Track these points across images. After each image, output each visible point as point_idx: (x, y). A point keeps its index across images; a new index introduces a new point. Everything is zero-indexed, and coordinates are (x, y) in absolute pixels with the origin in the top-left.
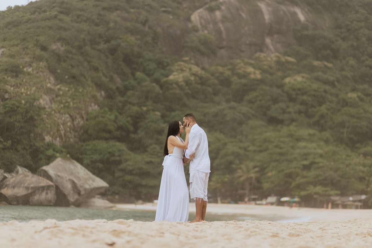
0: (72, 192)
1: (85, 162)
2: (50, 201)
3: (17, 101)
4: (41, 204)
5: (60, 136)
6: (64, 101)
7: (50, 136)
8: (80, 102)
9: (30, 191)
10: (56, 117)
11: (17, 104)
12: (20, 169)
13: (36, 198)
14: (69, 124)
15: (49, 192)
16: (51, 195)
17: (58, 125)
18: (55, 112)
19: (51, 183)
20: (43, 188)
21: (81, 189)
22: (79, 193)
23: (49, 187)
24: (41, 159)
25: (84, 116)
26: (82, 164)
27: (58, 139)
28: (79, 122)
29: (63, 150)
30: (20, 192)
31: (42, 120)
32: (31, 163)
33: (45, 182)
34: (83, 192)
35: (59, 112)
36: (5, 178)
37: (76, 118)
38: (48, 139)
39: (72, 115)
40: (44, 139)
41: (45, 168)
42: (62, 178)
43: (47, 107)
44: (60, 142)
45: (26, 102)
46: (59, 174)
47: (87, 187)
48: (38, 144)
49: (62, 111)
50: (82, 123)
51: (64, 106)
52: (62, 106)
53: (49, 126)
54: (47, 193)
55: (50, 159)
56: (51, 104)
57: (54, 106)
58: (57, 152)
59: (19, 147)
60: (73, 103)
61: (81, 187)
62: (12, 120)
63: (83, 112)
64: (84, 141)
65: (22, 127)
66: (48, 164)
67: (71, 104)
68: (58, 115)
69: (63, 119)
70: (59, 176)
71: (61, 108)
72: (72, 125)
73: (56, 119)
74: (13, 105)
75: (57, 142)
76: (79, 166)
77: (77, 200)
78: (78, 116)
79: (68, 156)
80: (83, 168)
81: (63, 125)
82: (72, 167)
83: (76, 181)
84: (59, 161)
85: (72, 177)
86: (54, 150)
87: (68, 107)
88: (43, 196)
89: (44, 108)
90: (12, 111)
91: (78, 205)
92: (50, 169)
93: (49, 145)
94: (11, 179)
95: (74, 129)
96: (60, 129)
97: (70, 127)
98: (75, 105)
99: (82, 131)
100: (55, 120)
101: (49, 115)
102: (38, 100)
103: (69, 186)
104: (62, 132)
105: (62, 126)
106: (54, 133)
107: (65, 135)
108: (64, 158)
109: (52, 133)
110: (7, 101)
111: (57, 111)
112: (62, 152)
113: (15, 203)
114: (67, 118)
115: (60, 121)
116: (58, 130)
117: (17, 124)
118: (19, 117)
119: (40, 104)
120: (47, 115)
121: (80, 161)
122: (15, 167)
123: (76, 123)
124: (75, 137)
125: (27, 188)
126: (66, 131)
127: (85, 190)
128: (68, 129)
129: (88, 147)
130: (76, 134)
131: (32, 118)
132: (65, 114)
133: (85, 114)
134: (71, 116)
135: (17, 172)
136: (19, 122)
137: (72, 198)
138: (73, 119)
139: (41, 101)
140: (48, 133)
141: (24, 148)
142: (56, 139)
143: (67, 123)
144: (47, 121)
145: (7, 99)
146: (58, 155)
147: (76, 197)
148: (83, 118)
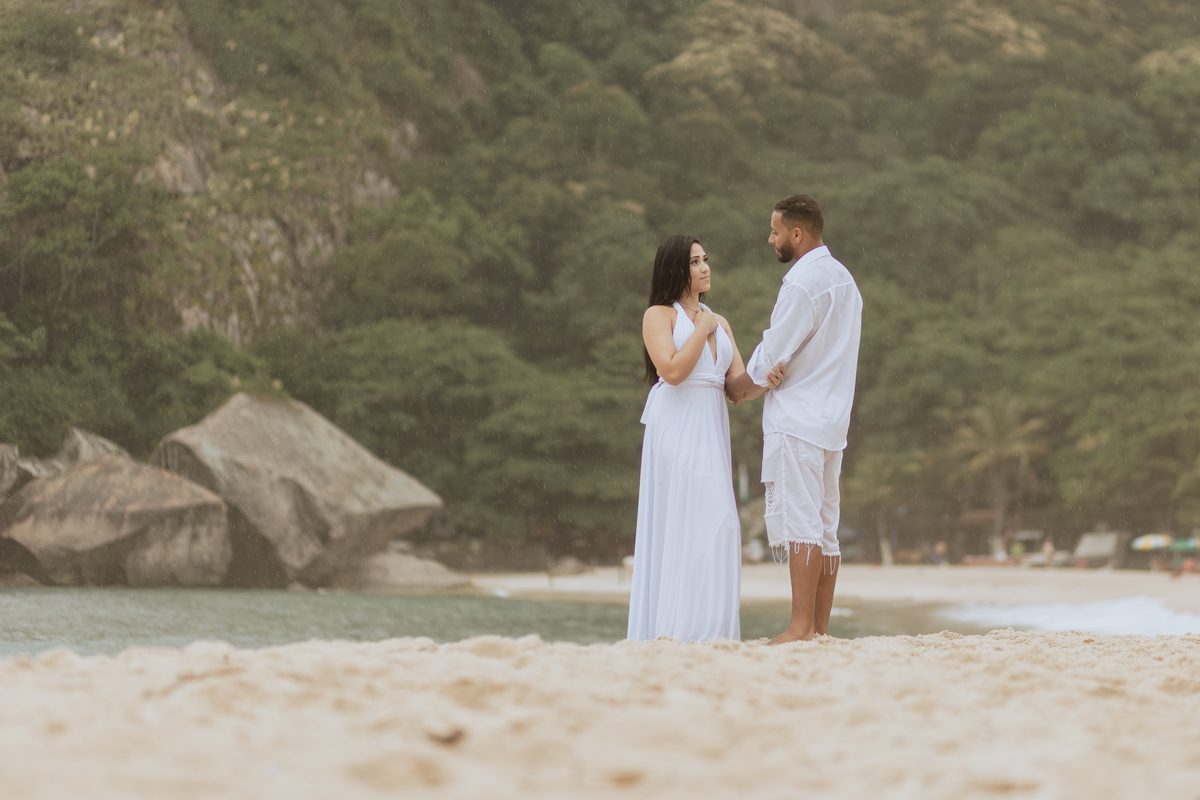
0: (294, 530)
1: (348, 407)
2: (207, 569)
3: (67, 169)
4: (169, 580)
5: (244, 306)
6: (254, 166)
7: (203, 306)
8: (318, 169)
9: (126, 530)
10: (224, 229)
11: (66, 180)
12: (86, 444)
13: (152, 555)
14: (277, 256)
15: (203, 530)
16: (210, 545)
17: (235, 262)
18: (220, 210)
19: (210, 497)
20: (179, 517)
21: (332, 518)
22: (323, 536)
23: (202, 511)
24: (167, 400)
25: (336, 222)
26: (332, 418)
27: (234, 319)
28: (317, 250)
29: (258, 362)
30: (88, 533)
31: (170, 243)
32: (130, 416)
33: (185, 493)
34: (337, 532)
35: (237, 210)
36: (25, 478)
37: (304, 231)
38: (193, 318)
39: (286, 218)
40: (178, 320)
41: (183, 435)
42: (254, 474)
43: (187, 189)
44: (244, 333)
45: (103, 173)
46: (243, 459)
47: (355, 507)
48: (157, 340)
49: (248, 205)
50: (328, 250)
51: (257, 187)
52: (248, 183)
53: (197, 267)
54: (195, 537)
55: (203, 401)
56: (205, 177)
57: (216, 185)
58: (232, 372)
59: (80, 355)
60: (293, 173)
61: (333, 509)
62: (48, 247)
63: (334, 208)
64: (339, 324)
65: (87, 275)
66: (194, 420)
67: (285, 176)
68: (231, 222)
69: (253, 236)
70: (240, 467)
71: (245, 191)
72: (289, 262)
73: (224, 237)
74: (53, 183)
75: (232, 331)
76: (320, 423)
77: (315, 562)
78: (312, 225)
79: (277, 384)
80: (338, 434)
81: (254, 259)
82: (292, 429)
83: (309, 485)
84: (238, 407)
85: (291, 472)
86: (219, 365)
87: (271, 189)
88: (179, 550)
89: (177, 195)
90: (46, 210)
91: (316, 579)
92: (205, 439)
93: (201, 345)
94: (50, 480)
95: (297, 275)
96: (243, 278)
97: (282, 271)
98: (301, 182)
99: (330, 285)
100: (219, 242)
101: (197, 223)
102: (151, 163)
103: (281, 506)
104: (252, 291)
105: (247, 267)
106: (218, 296)
107: (261, 301)
108: (261, 394)
109: (209, 295)
110: (28, 171)
111: (227, 206)
112: (249, 370)
113: (67, 578)
114: (269, 232)
115: (241, 247)
116: (234, 283)
117: (69, 263)
118: (74, 234)
119: (159, 177)
120: (190, 223)
121: (322, 403)
122: (65, 435)
123: (303, 252)
124: (301, 306)
125: (115, 518)
126: (265, 288)
127: (348, 519)
128: (274, 279)
129: (357, 350)
130: (308, 296)
131: (127, 237)
132: (260, 216)
133: (339, 214)
134: (284, 226)
135: (74, 456)
136: (78, 252)
137: (296, 553)
138: (292, 236)
139: (164, 167)
140: (195, 295)
141: (99, 360)
142: (224, 318)
143: (267, 254)
144: (189, 246)
145: (23, 163)
146: (236, 381)
147: (312, 549)
148: (330, 231)
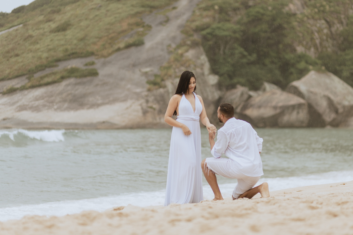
0: (328, 110)
1: (346, 74)
2: (302, 122)
3: (263, 8)
4: (291, 126)
5: (315, 46)
6: (318, 5)
7: (303, 45)
8: (338, 5)
9: (278, 111)
10: (309, 23)
11: (262, 11)
12: (268, 86)
13: (286, 118)
14: (325, 31)
15: (300, 111)
16: (303, 115)
17: (312, 33)
18: (308, 18)
19: (302, 101)
20: (293, 107)
21: (339, 107)
22: (336, 111)
23: (300, 106)
24: (291, 73)
25: (344, 21)
26: (340, 77)
27: (312, 49)
28: (338, 28)
29: (319, 62)
30: (267, 112)
31: (293, 28)
32: (281, 79)
33: (295, 100)
34: (341, 110)
35: (313, 18)
36: (250, 97)
37: (334, 23)
38: (300, 49)
39: (328, 20)
40: (295, 50)
41: (296, 83)
42: (315, 94)
43: (298, 12)
44: (315, 53)
45: (274, 8)
46: (312, 90)
47: (346, 103)
48: (289, 56)
49: (317, 16)
50: (341, 28)
51: (319, 11)
52: (316, 10)
53: (301, 35)
54: (298, 113)
55: (302, 73)
56: (304, 8)
57: (307, 11)
58: (311, 64)
59: (267, 61)
60: (330, 7)
61: (339, 104)
62: (256, 30)
63: (342, 16)
64: (344, 50)
65: (269, 38)
66: (299, 78)
67: (327, 8)
68: (311, 22)
69: (318, 25)
70: (312, 92)
71: (316, 13)
72: (329, 33)
73: (309, 26)
74: (258, 12)
75: (312, 54)
76: (336, 79)
77: (334, 120)
78: (336, 21)
79: (323, 68)
80: (341, 82)
81: (318, 32)
82: (328, 81)
83: (332, 97)
84: (312, 76)
85: (327, 93)
86: (307, 62)
87: (323, 12)
88: (293, 117)
89: (295, 15)
90: (256, 20)
91: (335, 124)
92: (301, 84)
93: (301, 57)
94: (257, 97)
95: (332, 36)
96: (315, 37)
97: (327, 35)
98: (332, 9)
99: (342, 39)
100: (308, 28)
101: (301, 22)
102: (287, 5)
103: (324, 104)
104: (318, 42)
105: (316, 34)
106: (307, 43)
107: (321, 44)
108: (319, 71)
109: (304, 43)
110: (251, 9)
111: (310, 17)
112: (314, 64)
113: (261, 125)
114: (323, 24)
115: (314, 28)
116: (312, 39)
117: (263, 35)
118: (264, 26)
119: (290, 9)
120: (299, 22)
121: (336, 73)
122: (262, 84)
123: (333, 29)
124: (333, 45)
125: (275, 108)
126: (322, 40)
127: (344, 107)
128: (325, 37)
129: (348, 57)
130: (335, 42)
131: (280, 27)
132: (320, 19)
133: (344, 18)
134: (326, 21)
135: (264, 90)
136: (266, 32)
137: (329, 117)
138: (330, 24)
139: (291, 6)
140: (300, 43)
141: (272, 62)
142: (309, 49)
143: (322, 30)
144: (298, 29)
145: (250, 7)
146: (311, 67)
147: (333, 116)
148: (341, 23)
